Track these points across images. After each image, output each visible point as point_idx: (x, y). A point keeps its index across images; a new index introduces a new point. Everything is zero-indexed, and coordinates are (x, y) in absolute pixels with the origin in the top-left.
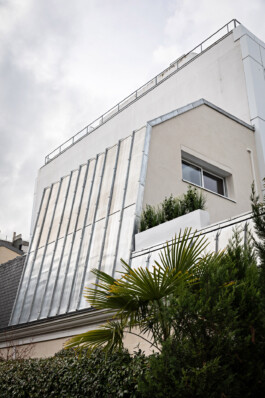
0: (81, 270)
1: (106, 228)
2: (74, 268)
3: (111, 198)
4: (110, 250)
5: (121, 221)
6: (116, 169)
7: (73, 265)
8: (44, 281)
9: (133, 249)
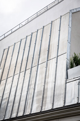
0: (31, 91)
1: (47, 67)
2: (26, 90)
3: (49, 51)
4: (51, 79)
5: (57, 63)
6: (50, 36)
7: (25, 89)
8: (6, 98)
9: (67, 78)
